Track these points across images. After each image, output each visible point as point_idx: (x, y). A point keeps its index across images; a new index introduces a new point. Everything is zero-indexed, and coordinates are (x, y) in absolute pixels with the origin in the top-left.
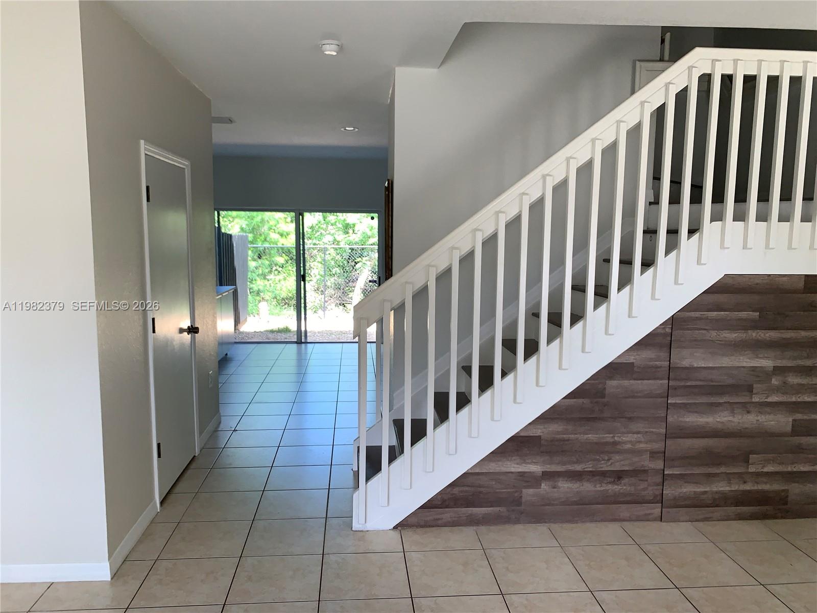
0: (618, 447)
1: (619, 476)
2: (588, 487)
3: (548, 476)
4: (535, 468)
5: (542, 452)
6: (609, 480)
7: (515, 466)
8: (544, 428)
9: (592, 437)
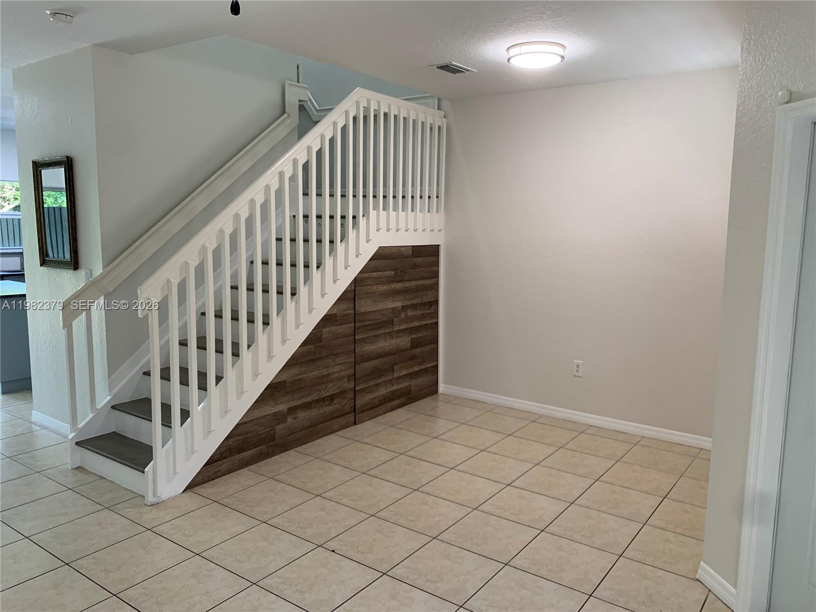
0: (331, 377)
1: (332, 398)
2: (315, 413)
3: (291, 410)
4: (283, 407)
5: (287, 393)
6: (327, 403)
7: (271, 408)
8: (288, 373)
9: (316, 373)
